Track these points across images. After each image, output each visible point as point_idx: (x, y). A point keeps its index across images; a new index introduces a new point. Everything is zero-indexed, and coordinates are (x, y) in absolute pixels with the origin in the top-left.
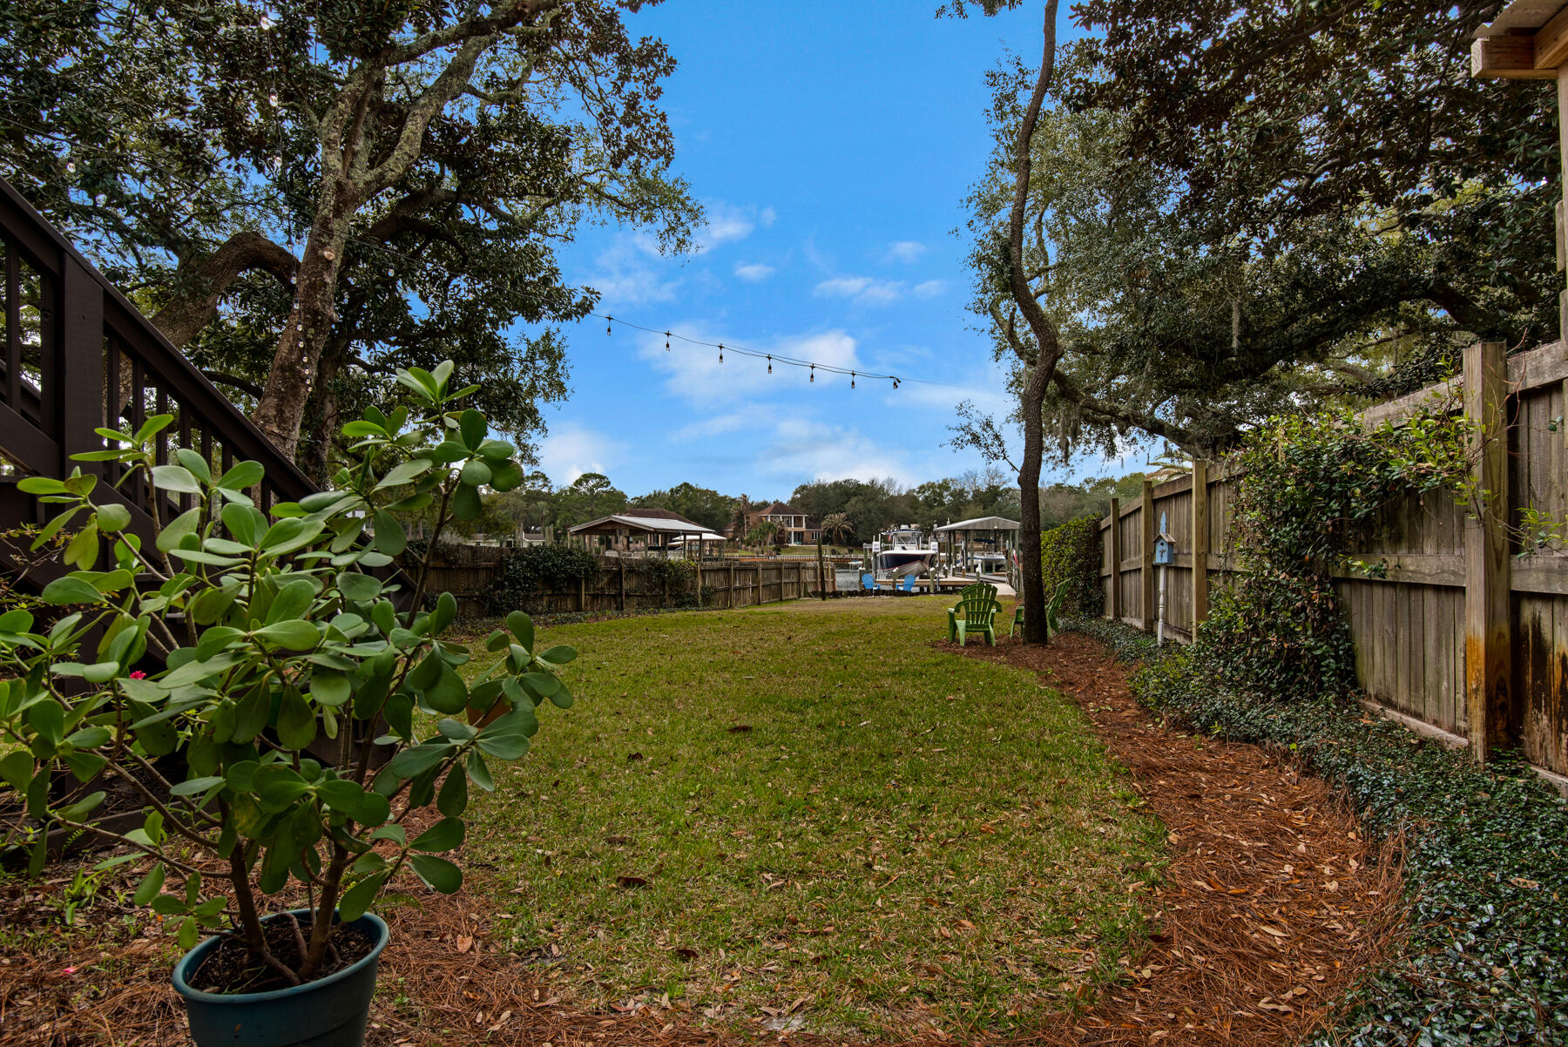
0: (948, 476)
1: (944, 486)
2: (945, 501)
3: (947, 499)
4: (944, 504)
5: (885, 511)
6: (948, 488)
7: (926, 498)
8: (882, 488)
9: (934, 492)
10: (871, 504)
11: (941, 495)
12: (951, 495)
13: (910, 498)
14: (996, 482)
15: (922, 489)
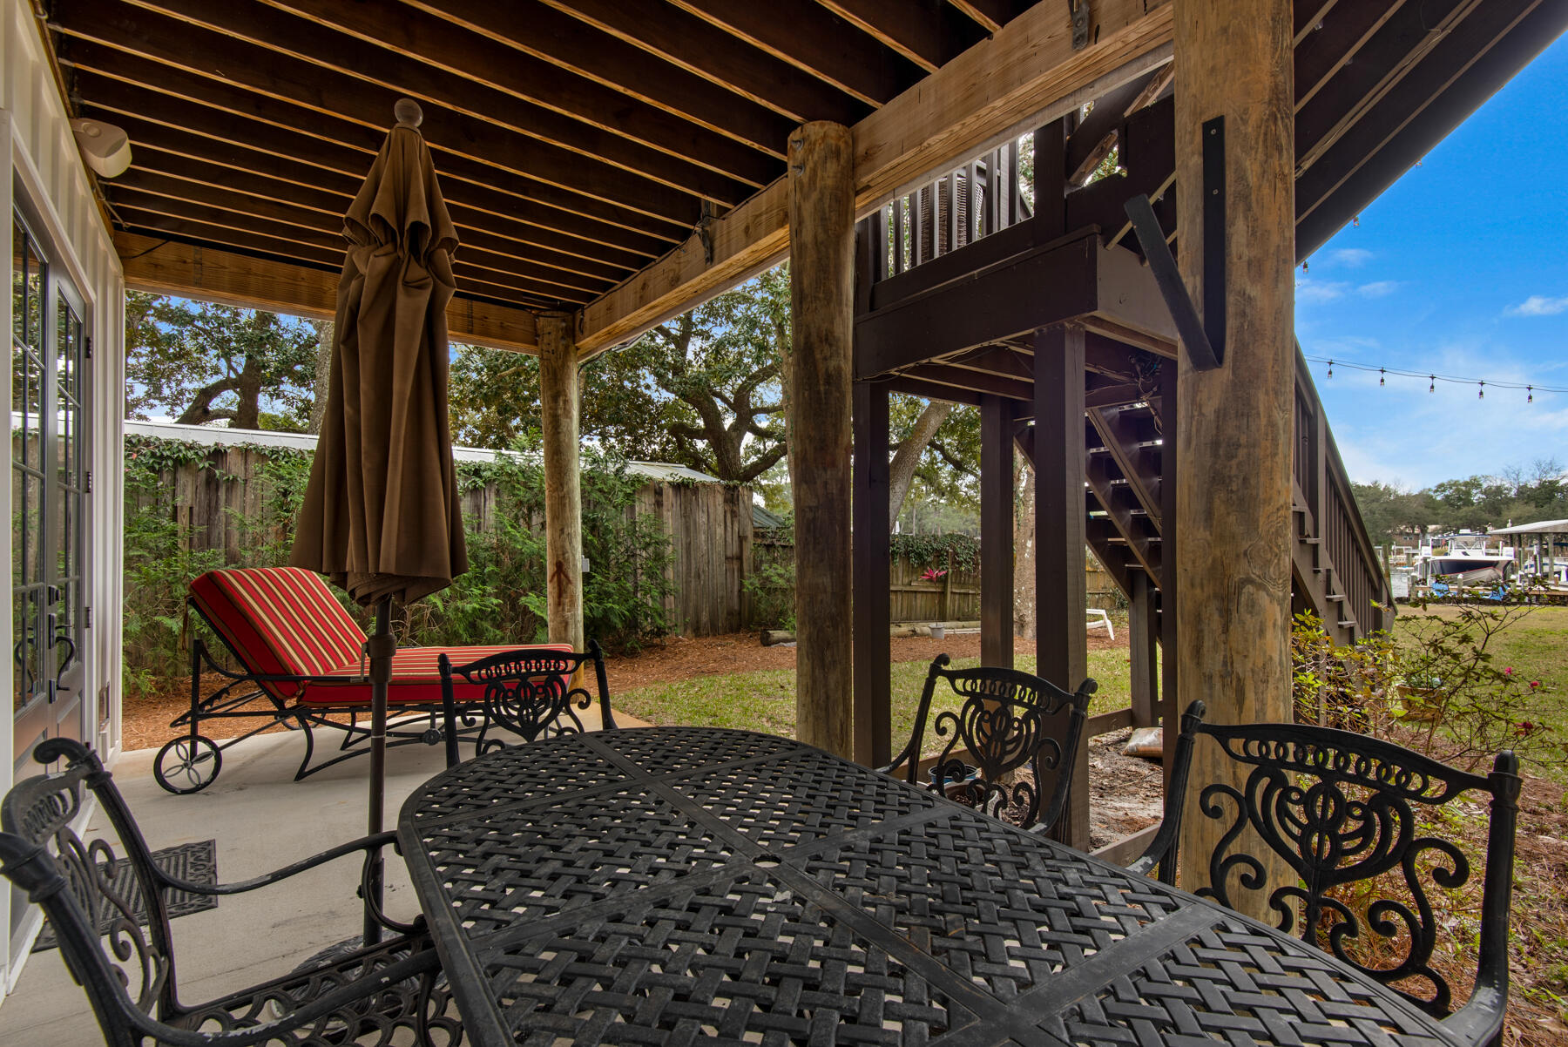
0: (1478, 473)
1: (1474, 484)
2: (1475, 499)
3: (1477, 496)
4: (1473, 504)
5: (1394, 513)
6: (1479, 486)
7: (1447, 497)
8: (1386, 488)
9: (1458, 490)
10: (1375, 505)
11: (1468, 493)
12: (1485, 493)
13: (1425, 499)
14: (1552, 476)
15: (1441, 488)
